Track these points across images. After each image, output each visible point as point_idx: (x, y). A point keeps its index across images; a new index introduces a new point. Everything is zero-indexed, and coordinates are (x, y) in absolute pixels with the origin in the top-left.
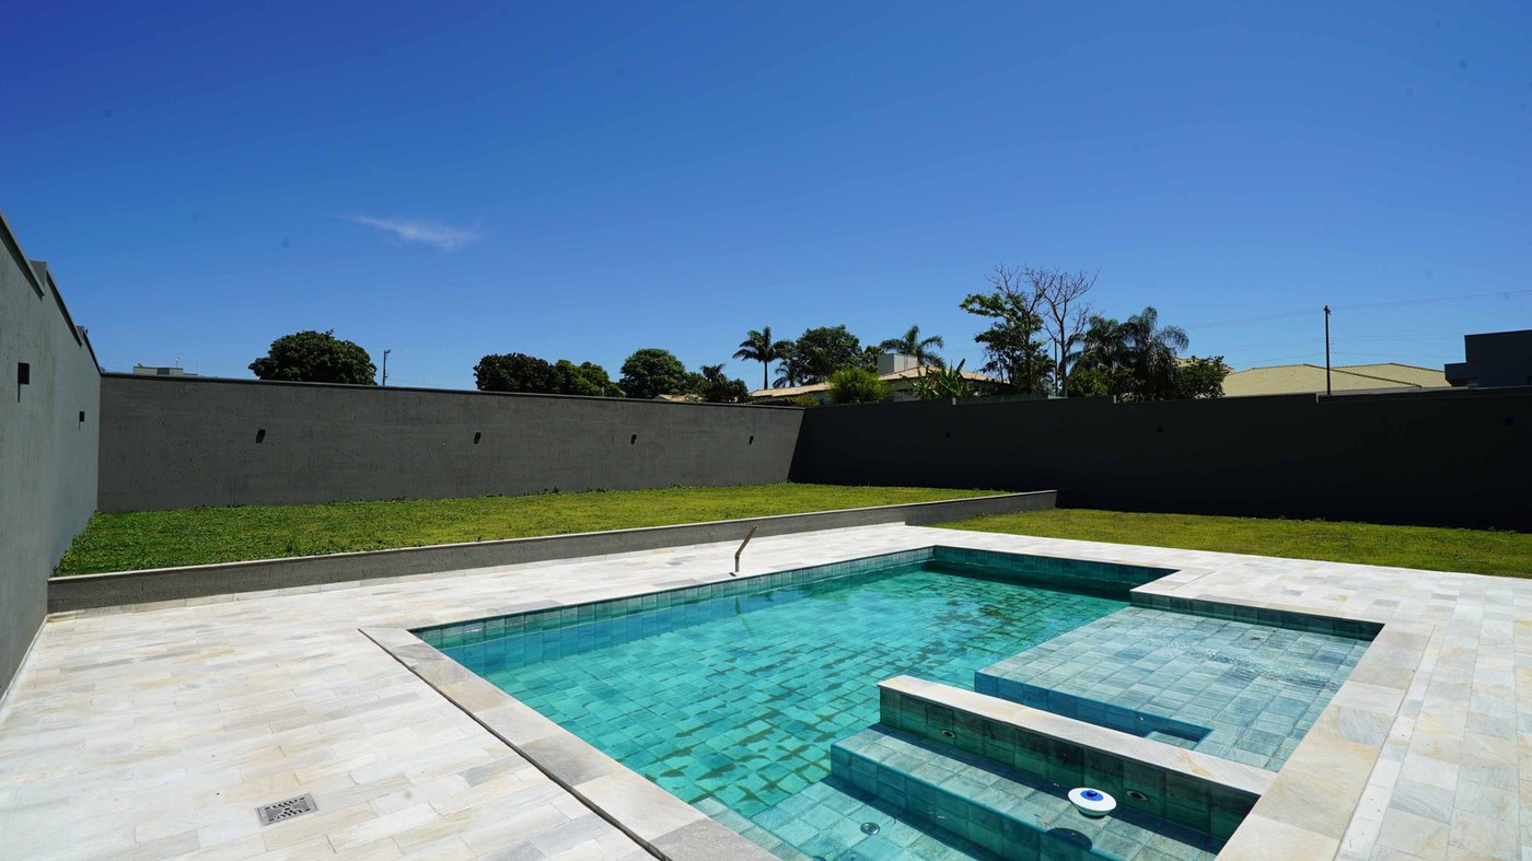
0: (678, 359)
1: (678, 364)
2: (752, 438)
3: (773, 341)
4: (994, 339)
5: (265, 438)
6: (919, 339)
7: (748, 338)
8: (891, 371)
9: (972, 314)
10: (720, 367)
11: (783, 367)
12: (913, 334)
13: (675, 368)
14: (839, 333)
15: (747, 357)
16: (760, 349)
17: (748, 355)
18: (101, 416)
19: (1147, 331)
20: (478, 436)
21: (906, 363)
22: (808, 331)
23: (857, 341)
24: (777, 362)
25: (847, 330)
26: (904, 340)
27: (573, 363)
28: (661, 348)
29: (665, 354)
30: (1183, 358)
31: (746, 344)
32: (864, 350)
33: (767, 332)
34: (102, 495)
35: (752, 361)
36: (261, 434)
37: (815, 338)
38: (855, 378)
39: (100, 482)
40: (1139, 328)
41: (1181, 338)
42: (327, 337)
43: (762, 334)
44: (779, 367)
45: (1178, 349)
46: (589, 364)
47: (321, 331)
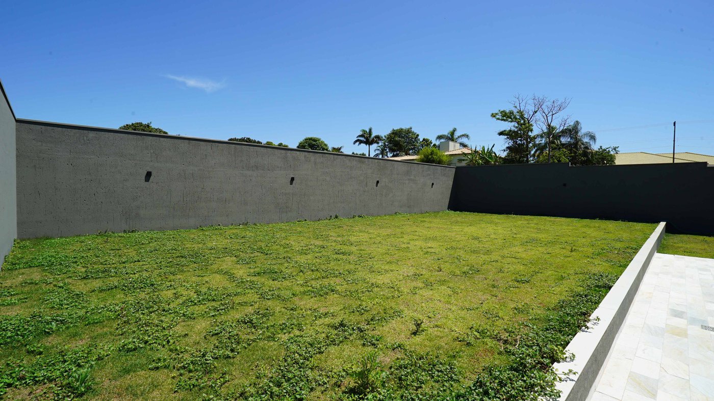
0: (325, 143)
1: (326, 145)
2: (433, 184)
3: (373, 135)
4: (510, 134)
5: (152, 177)
6: (457, 134)
7: (361, 133)
8: (448, 150)
9: (498, 121)
10: (340, 148)
11: (378, 148)
12: (453, 133)
13: (324, 147)
14: (409, 131)
15: (360, 143)
16: (367, 138)
17: (361, 142)
18: (17, 156)
19: (577, 132)
20: (293, 179)
21: (455, 146)
22: (393, 130)
23: (418, 135)
24: (374, 146)
25: (413, 130)
26: (449, 135)
27: (274, 143)
28: (317, 137)
29: (319, 140)
30: (595, 147)
31: (360, 136)
32: (421, 140)
33: (370, 130)
34: (20, 224)
35: (363, 145)
36: (149, 175)
37: (395, 133)
38: (432, 153)
39: (20, 212)
40: (573, 131)
41: (593, 138)
42: (148, 126)
43: (368, 131)
44: (376, 148)
45: (592, 142)
46: (281, 144)
47: (145, 122)
